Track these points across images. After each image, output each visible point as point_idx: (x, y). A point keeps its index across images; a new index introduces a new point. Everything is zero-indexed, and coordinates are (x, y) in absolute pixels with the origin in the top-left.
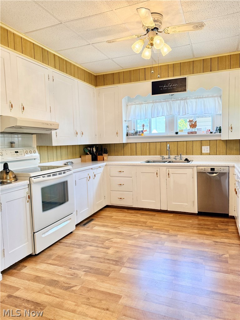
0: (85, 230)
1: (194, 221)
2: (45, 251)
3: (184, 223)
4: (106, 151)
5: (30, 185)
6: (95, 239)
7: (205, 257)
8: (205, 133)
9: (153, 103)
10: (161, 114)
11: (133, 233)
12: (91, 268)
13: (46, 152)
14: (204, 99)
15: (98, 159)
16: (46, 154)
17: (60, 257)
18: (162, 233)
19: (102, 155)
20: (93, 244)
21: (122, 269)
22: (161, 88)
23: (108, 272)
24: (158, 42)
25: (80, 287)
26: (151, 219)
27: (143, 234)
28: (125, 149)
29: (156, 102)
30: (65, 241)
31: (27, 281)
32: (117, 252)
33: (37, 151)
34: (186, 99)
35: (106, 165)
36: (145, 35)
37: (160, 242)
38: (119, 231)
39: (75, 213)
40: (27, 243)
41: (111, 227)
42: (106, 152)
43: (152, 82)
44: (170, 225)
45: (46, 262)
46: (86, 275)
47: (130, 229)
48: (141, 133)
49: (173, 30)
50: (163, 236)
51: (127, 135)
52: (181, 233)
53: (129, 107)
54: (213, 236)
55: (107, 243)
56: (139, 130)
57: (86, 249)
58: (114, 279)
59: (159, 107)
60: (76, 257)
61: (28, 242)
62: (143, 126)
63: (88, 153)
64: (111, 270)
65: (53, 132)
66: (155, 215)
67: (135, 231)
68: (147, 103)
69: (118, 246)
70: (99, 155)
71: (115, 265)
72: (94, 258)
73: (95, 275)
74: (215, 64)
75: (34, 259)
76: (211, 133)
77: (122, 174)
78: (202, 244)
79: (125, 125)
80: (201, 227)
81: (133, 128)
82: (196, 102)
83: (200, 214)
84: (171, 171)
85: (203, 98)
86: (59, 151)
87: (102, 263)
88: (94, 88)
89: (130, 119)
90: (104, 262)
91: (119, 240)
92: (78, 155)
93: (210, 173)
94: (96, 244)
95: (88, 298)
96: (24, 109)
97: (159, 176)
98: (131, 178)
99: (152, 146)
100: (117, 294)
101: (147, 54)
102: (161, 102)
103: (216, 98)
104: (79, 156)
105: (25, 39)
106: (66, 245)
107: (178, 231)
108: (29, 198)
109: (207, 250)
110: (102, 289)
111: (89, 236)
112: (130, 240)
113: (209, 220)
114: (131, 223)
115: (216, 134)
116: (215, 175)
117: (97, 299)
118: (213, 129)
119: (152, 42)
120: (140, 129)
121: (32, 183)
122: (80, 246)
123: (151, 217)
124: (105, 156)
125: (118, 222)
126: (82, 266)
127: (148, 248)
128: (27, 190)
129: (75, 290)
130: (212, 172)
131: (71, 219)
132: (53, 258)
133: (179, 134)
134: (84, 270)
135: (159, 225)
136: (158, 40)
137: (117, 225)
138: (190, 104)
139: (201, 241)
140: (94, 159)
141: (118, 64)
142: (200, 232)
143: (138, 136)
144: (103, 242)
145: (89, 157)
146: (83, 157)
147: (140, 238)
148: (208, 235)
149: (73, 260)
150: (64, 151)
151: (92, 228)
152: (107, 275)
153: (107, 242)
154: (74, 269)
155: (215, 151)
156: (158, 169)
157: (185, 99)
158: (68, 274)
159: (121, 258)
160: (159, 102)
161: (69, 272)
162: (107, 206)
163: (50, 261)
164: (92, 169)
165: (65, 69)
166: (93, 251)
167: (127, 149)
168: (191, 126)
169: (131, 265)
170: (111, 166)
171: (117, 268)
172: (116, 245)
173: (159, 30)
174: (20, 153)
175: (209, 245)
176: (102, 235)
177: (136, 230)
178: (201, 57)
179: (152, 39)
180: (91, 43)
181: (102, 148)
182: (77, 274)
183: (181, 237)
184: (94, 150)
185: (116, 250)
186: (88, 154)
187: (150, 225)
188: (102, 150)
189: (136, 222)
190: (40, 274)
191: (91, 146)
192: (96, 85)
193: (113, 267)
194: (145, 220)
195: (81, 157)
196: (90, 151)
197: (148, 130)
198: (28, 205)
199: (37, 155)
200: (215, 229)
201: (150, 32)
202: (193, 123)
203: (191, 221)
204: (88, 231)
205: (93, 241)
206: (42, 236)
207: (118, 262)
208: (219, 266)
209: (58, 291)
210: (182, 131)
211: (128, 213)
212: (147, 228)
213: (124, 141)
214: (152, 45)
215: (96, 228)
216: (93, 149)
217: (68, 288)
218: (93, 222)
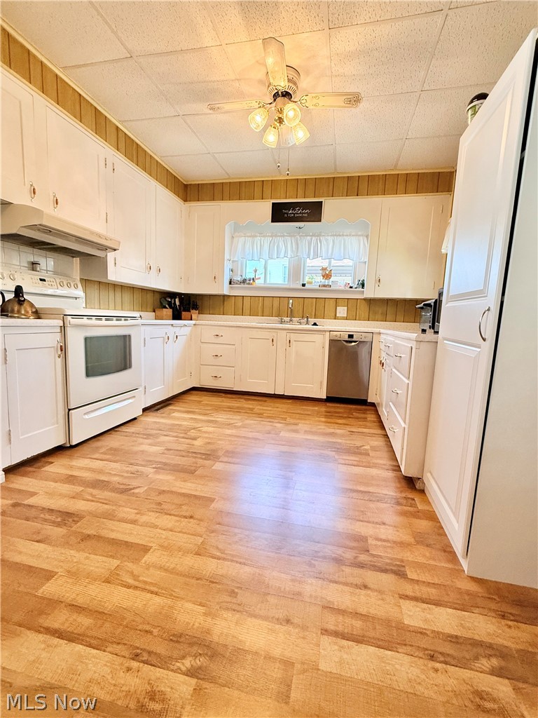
0: (158, 417)
1: (322, 409)
2: (89, 442)
3: (307, 410)
4: (197, 306)
5: (63, 328)
6: (172, 428)
7: (338, 449)
8: (342, 288)
9: (272, 236)
10: (282, 255)
11: (232, 422)
12: (165, 464)
13: (97, 292)
14: (345, 237)
15: (183, 317)
16: (96, 294)
17: (114, 451)
18: (277, 421)
19: (189, 311)
20: (171, 433)
21: (216, 465)
22: (286, 213)
23: (193, 468)
24: (291, 114)
25: (146, 488)
26: (261, 405)
27: (248, 422)
28: (225, 303)
29: (276, 236)
30: (123, 429)
31: (52, 483)
32: (209, 443)
33: (80, 285)
34: (319, 235)
35: (195, 325)
36: (270, 104)
37: (273, 432)
38: (213, 419)
39: (141, 389)
40: (56, 426)
41: (200, 414)
42: (195, 307)
43: (273, 203)
44: (287, 412)
45: (89, 456)
46: (156, 473)
47: (228, 416)
48: (252, 281)
49: (315, 101)
50: (279, 425)
51: (230, 283)
52: (303, 422)
53: (235, 239)
54: (347, 425)
55: (193, 433)
56: (248, 277)
57: (158, 440)
58: (202, 477)
59: (280, 244)
60: (141, 449)
61: (57, 424)
62: (256, 271)
63: (167, 306)
64: (198, 466)
65: (111, 256)
66: (265, 401)
67: (236, 419)
68: (263, 236)
69: (211, 436)
70: (185, 311)
71: (205, 459)
72: (172, 451)
73: (172, 472)
74: (364, 186)
75: (68, 452)
76: (351, 287)
77: (219, 340)
78: (332, 434)
79: (228, 266)
80: (329, 415)
81: (239, 274)
82: (333, 241)
83: (329, 399)
84: (293, 337)
85: (343, 235)
86: (118, 294)
87: (183, 457)
88: (182, 203)
89: (236, 259)
90: (187, 456)
91: (211, 429)
92: (150, 307)
93: (347, 341)
94: (175, 434)
95: (160, 503)
96: (57, 204)
97: (275, 345)
98: (233, 347)
99: (267, 302)
100: (208, 496)
101: (271, 138)
102: (284, 236)
103: (361, 238)
104: (152, 310)
105: (64, 80)
106: (125, 434)
107: (299, 419)
108: (61, 350)
109: (340, 441)
110: (183, 491)
111: (166, 424)
112: (229, 429)
113: (341, 408)
114: (230, 409)
115: (357, 289)
116: (353, 344)
117: (173, 504)
118: (354, 282)
119: (280, 116)
120: (250, 275)
121: (67, 324)
122: (148, 436)
123: (260, 403)
124: (194, 313)
125: (210, 408)
126: (151, 461)
127: (256, 439)
128: (58, 337)
129: (137, 493)
130: (350, 339)
131: (134, 397)
132: (102, 451)
133: (307, 286)
134: (154, 466)
135: (272, 412)
136: (290, 110)
137: (208, 412)
138: (325, 243)
139: (332, 431)
140: (177, 316)
141: (221, 167)
142: (329, 420)
143: (246, 286)
144: (187, 430)
145: (169, 312)
146: (159, 312)
147: (243, 426)
148: (341, 424)
149: (136, 453)
150: (127, 296)
151: (169, 414)
152: (192, 472)
153: (192, 431)
154: (137, 465)
155: (355, 314)
156: (275, 334)
157: (317, 236)
158: (127, 472)
159: (214, 451)
160: (281, 236)
161: (128, 469)
162: (194, 389)
163: (97, 456)
164: (172, 325)
165: (135, 156)
166: (170, 442)
167: (229, 305)
168: (323, 276)
169: (230, 460)
170: (203, 327)
171: (207, 463)
172: (207, 435)
173: (292, 99)
174: (50, 283)
175: (342, 436)
176: (185, 423)
177: (239, 417)
178: (345, 173)
179: (281, 111)
180: (181, 113)
181: (190, 301)
182: (142, 472)
183: (303, 426)
184: (178, 303)
185: (207, 441)
186: (167, 308)
187: (258, 411)
188: (189, 304)
189: (238, 408)
190: (75, 473)
191: (173, 295)
192: (185, 200)
193: (200, 462)
194: (251, 407)
195: (154, 311)
196: (169, 304)
197: (262, 276)
198: (59, 361)
199: (80, 292)
200: (350, 417)
201: (279, 99)
202: (327, 272)
203: (316, 408)
204: (162, 417)
205: (170, 430)
206: (84, 417)
207: (210, 455)
208: (357, 459)
209: (107, 494)
210: (310, 283)
211: (225, 397)
212: (254, 415)
213: (226, 292)
214: (280, 120)
215: (176, 414)
216: (175, 301)
217: (125, 491)
218: (170, 407)
